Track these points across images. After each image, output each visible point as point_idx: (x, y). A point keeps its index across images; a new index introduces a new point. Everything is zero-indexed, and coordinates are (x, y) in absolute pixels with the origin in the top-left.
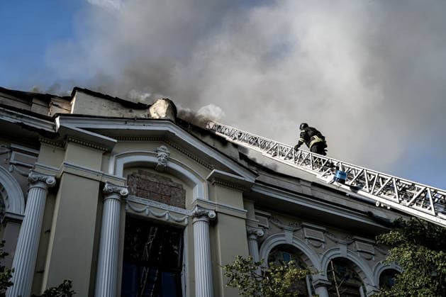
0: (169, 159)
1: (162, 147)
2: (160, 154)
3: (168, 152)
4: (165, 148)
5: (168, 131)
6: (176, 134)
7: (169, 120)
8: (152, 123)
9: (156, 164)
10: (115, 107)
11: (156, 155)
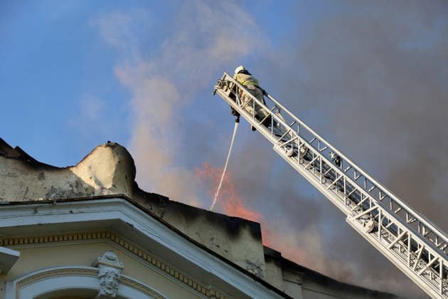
0: (121, 280)
1: (109, 254)
2: (103, 270)
3: (118, 264)
4: (114, 256)
5: (119, 221)
6: (136, 226)
7: (122, 197)
8: (87, 206)
9: (96, 292)
10: (10, 171)
11: (95, 274)
